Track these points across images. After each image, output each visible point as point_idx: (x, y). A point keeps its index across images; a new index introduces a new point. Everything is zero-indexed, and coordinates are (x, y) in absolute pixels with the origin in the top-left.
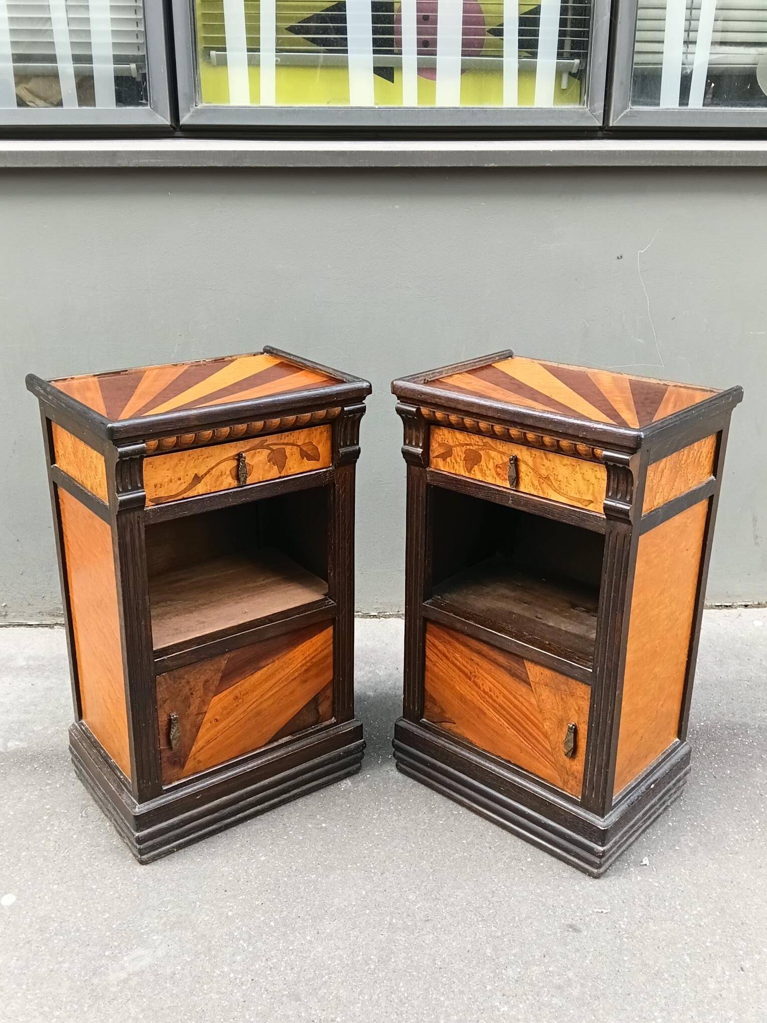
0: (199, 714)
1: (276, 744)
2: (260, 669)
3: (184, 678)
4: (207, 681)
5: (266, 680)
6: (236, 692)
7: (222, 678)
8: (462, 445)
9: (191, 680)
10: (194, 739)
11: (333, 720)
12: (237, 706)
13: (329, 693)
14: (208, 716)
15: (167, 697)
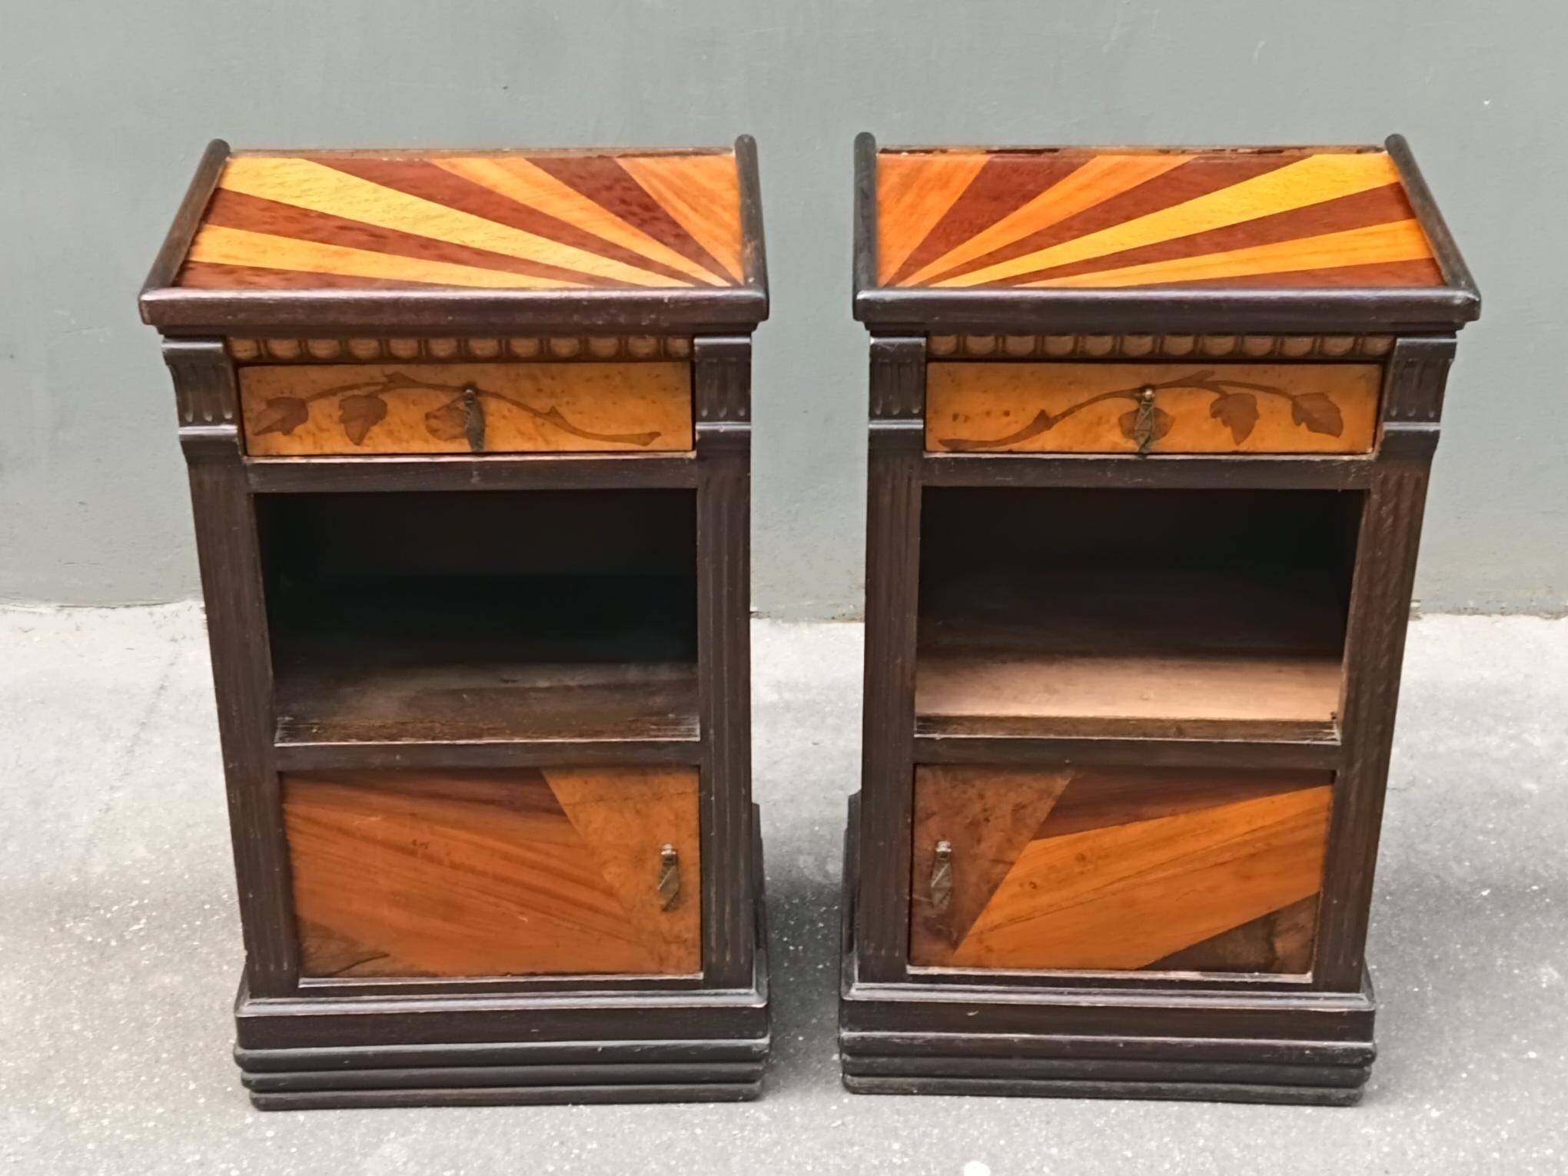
0: (996, 861)
1: (1160, 975)
2: (1139, 818)
3: (974, 786)
4: (1019, 808)
5: (1155, 845)
6: (1082, 847)
7: (1054, 812)
9: (988, 793)
10: (982, 905)
11: (1307, 978)
12: (1082, 873)
13: (1304, 918)
14: (1015, 872)
15: (935, 808)
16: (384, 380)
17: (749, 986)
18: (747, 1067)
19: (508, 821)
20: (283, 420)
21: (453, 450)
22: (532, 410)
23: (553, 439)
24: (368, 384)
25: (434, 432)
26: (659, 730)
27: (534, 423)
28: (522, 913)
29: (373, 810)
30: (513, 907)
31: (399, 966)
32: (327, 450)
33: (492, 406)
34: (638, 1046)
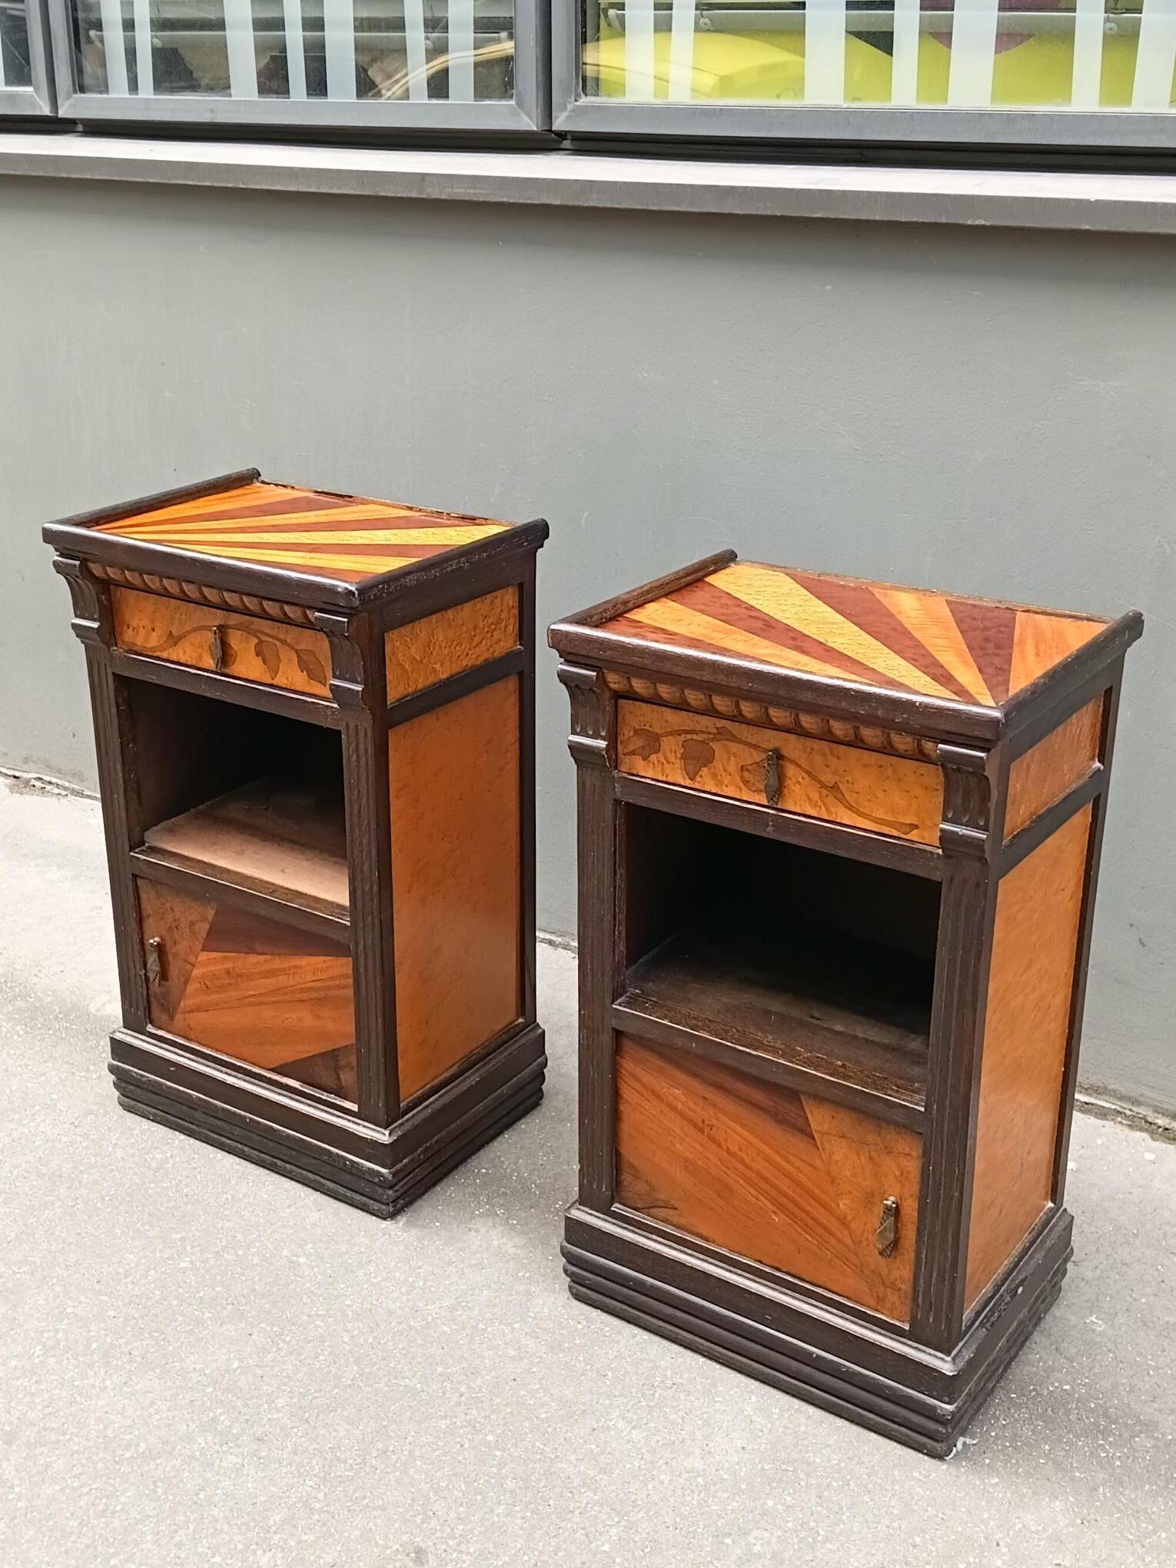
8: (679, 733)
16: (714, 731)
17: (948, 1353)
18: (932, 1426)
19: (772, 1129)
20: (643, 747)
21: (756, 799)
22: (820, 782)
23: (833, 810)
24: (703, 732)
25: (746, 782)
26: (897, 1092)
27: (820, 793)
28: (774, 1212)
29: (678, 1085)
30: (769, 1205)
31: (683, 1221)
32: (670, 780)
33: (791, 771)
34: (845, 1366)
